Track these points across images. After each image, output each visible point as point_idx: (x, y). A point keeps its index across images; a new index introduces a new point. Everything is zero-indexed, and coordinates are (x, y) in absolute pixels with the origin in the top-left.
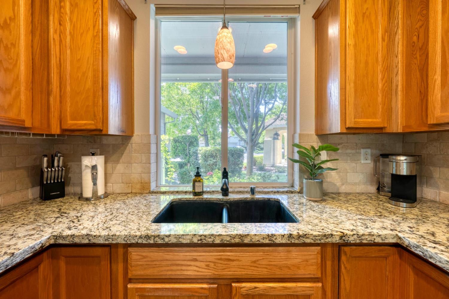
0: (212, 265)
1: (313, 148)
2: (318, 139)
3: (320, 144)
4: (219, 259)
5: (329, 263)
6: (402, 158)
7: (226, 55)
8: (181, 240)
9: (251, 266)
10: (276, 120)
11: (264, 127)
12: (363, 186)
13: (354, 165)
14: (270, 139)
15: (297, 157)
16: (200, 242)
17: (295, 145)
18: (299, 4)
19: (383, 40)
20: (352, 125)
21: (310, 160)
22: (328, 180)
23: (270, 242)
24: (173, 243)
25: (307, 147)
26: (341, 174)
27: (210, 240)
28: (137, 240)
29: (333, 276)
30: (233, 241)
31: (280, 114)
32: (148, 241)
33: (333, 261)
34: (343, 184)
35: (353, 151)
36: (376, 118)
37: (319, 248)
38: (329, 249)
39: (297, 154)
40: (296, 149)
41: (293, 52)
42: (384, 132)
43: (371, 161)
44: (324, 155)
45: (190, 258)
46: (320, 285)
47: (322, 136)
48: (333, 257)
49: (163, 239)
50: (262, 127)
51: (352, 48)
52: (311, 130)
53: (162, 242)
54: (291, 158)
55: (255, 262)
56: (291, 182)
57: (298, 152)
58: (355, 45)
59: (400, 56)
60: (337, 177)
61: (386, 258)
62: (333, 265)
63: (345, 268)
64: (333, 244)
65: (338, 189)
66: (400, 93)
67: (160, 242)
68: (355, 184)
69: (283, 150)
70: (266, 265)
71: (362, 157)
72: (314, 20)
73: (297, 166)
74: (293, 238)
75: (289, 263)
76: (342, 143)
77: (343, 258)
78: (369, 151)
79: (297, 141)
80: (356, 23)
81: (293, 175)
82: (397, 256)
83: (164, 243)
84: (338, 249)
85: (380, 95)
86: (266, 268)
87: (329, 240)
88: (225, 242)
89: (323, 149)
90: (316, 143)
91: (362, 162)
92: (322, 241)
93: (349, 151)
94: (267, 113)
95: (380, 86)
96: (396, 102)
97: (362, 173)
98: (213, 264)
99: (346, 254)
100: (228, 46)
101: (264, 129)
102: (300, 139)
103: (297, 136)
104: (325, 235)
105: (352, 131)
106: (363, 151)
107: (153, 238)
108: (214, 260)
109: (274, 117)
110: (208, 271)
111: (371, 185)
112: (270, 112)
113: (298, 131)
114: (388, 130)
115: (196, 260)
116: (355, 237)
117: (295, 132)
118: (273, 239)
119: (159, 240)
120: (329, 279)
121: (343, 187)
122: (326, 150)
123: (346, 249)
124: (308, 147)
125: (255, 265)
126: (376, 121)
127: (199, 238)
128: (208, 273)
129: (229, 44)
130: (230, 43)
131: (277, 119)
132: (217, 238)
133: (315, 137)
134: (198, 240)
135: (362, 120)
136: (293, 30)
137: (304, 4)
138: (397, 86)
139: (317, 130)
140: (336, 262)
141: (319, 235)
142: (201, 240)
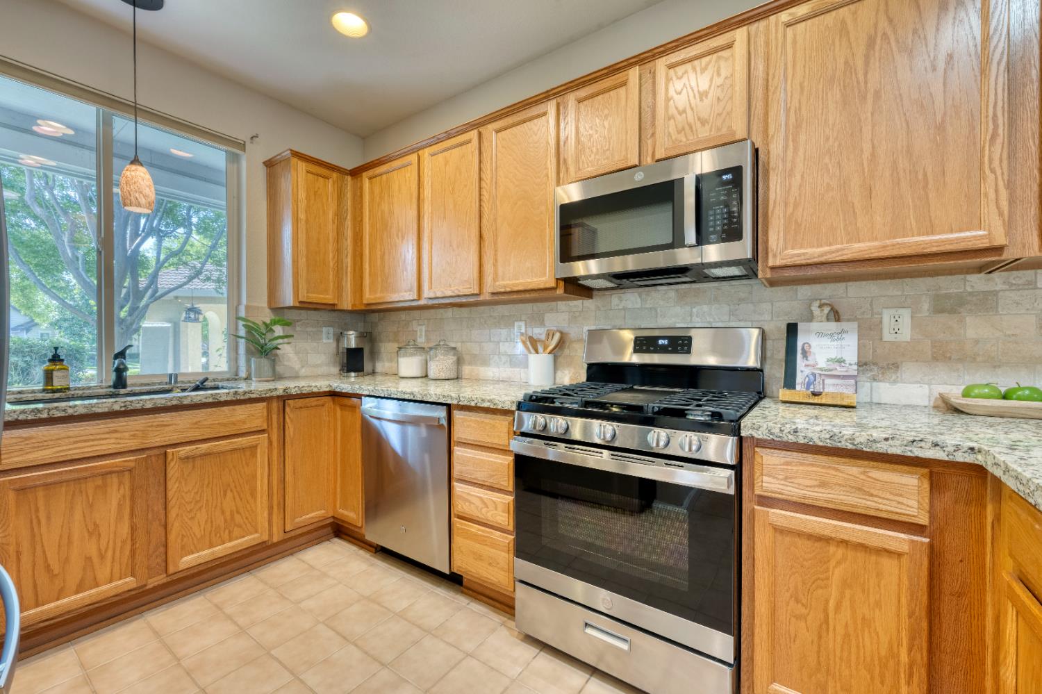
0: (140, 434)
1: (264, 323)
2: (272, 314)
3: (273, 317)
4: (149, 427)
5: (275, 417)
6: (351, 332)
7: (143, 201)
8: (94, 409)
9: (191, 428)
10: (191, 279)
11: (156, 291)
12: (325, 368)
13: (315, 344)
14: (170, 325)
15: (242, 332)
16: (123, 409)
17: (238, 318)
18: (245, 140)
19: (334, 223)
20: (305, 300)
21: (261, 337)
22: (286, 363)
23: (214, 401)
24: (82, 414)
25: (256, 322)
26: (301, 355)
27: (138, 405)
28: (16, 417)
29: (279, 428)
30: (169, 404)
31: (202, 268)
32: (38, 415)
33: (278, 414)
34: (303, 367)
35: (314, 329)
36: (328, 295)
37: (265, 404)
38: (275, 405)
39: (243, 328)
40: (241, 323)
41: (235, 195)
42: (336, 308)
43: (334, 339)
44: (278, 330)
45: (107, 430)
46: (266, 435)
47: (277, 310)
48: (279, 411)
49: (64, 410)
50: (150, 292)
51: (303, 222)
52: (263, 302)
53: (63, 415)
54: (234, 334)
55: (196, 423)
56: (234, 370)
57: (243, 325)
58: (307, 221)
59: (349, 240)
60: (296, 359)
61: (323, 405)
62: (278, 419)
63: (290, 418)
64: (278, 397)
65: (297, 373)
66: (349, 274)
67: (59, 415)
68: (317, 366)
69: (204, 360)
70: (210, 424)
71: (324, 336)
72: (265, 168)
73: (242, 343)
74: (239, 394)
75: (234, 420)
76: (302, 320)
77: (287, 409)
78: (331, 330)
79: (242, 314)
80: (308, 198)
81: (236, 360)
82: (331, 403)
83: (67, 415)
84: (282, 403)
85: (331, 273)
86: (209, 428)
87: (274, 394)
88: (159, 406)
89: (275, 324)
90: (267, 316)
91: (324, 341)
92: (268, 395)
93: (309, 329)
94: (165, 262)
95: (331, 264)
96: (346, 281)
97: (325, 354)
98: (141, 432)
99: (289, 405)
100: (147, 191)
101: (155, 298)
103: (242, 308)
104: (270, 390)
105: (303, 306)
106: (324, 329)
107: (46, 411)
108: (142, 429)
109: (186, 272)
110: (135, 441)
112: (174, 260)
113: (244, 301)
114: (339, 307)
115: (116, 431)
116: (296, 389)
117: (239, 303)
118: (218, 397)
119: (58, 412)
120: (275, 430)
121: (303, 370)
122: (280, 325)
123: (291, 402)
125: (196, 426)
126: (328, 298)
127: (123, 405)
128: (133, 444)
129: (148, 189)
130: (149, 187)
131: (194, 278)
132: (148, 402)
133: (268, 311)
134: (121, 407)
135: (314, 295)
136: (235, 166)
137: (252, 143)
138: (347, 267)
139: (269, 303)
140: (281, 415)
141: (264, 390)
142: (125, 406)
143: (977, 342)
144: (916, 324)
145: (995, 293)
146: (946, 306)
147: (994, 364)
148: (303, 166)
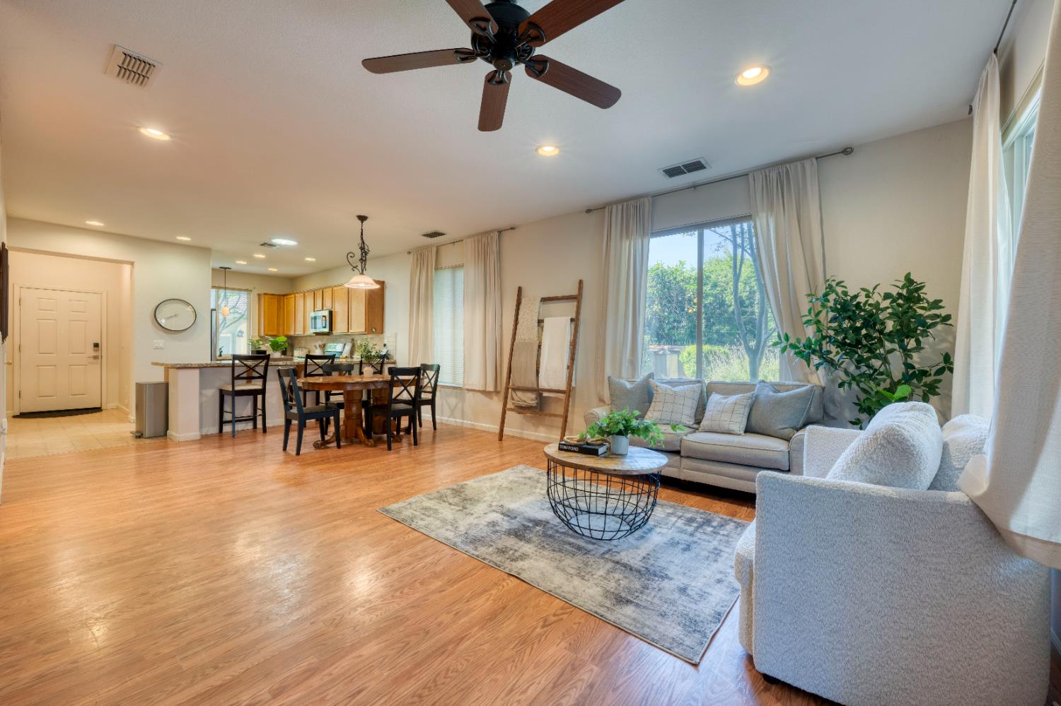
79: (251, 337)
102: (253, 337)
148: (266, 297)
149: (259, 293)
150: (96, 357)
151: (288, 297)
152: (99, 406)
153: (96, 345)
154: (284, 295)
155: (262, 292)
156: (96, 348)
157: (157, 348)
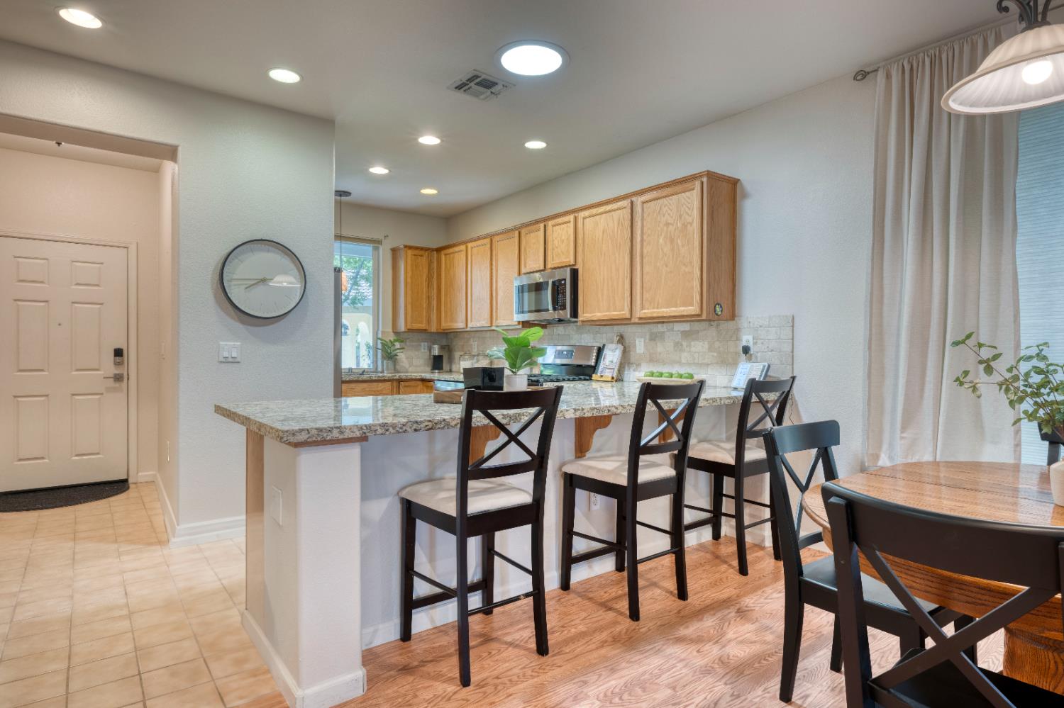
1: (390, 341)
2: (394, 336)
3: (395, 338)
6: (436, 346)
13: (417, 353)
15: (380, 346)
17: (378, 339)
18: (381, 239)
20: (411, 328)
21: (389, 349)
22: (400, 363)
26: (409, 359)
35: (416, 344)
36: (423, 324)
39: (380, 344)
42: (428, 331)
43: (427, 350)
44: (397, 345)
47: (396, 333)
52: (390, 329)
54: (376, 346)
56: (374, 367)
57: (380, 342)
60: (406, 361)
61: (417, 383)
64: (397, 380)
65: (406, 368)
68: (418, 366)
71: (422, 348)
73: (380, 352)
76: (410, 338)
78: (426, 344)
79: (380, 336)
84: (398, 383)
85: (425, 311)
87: (395, 378)
89: (396, 341)
90: (392, 337)
91: (422, 351)
92: (392, 379)
93: (414, 344)
96: (433, 316)
97: (423, 359)
102: (382, 334)
103: (380, 332)
104: (393, 376)
105: (410, 331)
106: (422, 344)
111: (428, 366)
113: (380, 329)
114: (430, 331)
117: (378, 330)
121: (409, 368)
122: (398, 342)
123: (403, 382)
124: (388, 341)
126: (423, 326)
133: (392, 334)
135: (415, 326)
136: (377, 253)
137: (385, 239)
139: (392, 329)
141: (390, 376)
143: (660, 354)
144: (645, 346)
145: (664, 332)
146: (654, 338)
147: (664, 363)
148: (410, 252)
149: (395, 246)
150: (118, 378)
151: (451, 250)
152: (124, 477)
153: (118, 353)
154: (439, 250)
155: (400, 243)
156: (118, 359)
157: (226, 361)
